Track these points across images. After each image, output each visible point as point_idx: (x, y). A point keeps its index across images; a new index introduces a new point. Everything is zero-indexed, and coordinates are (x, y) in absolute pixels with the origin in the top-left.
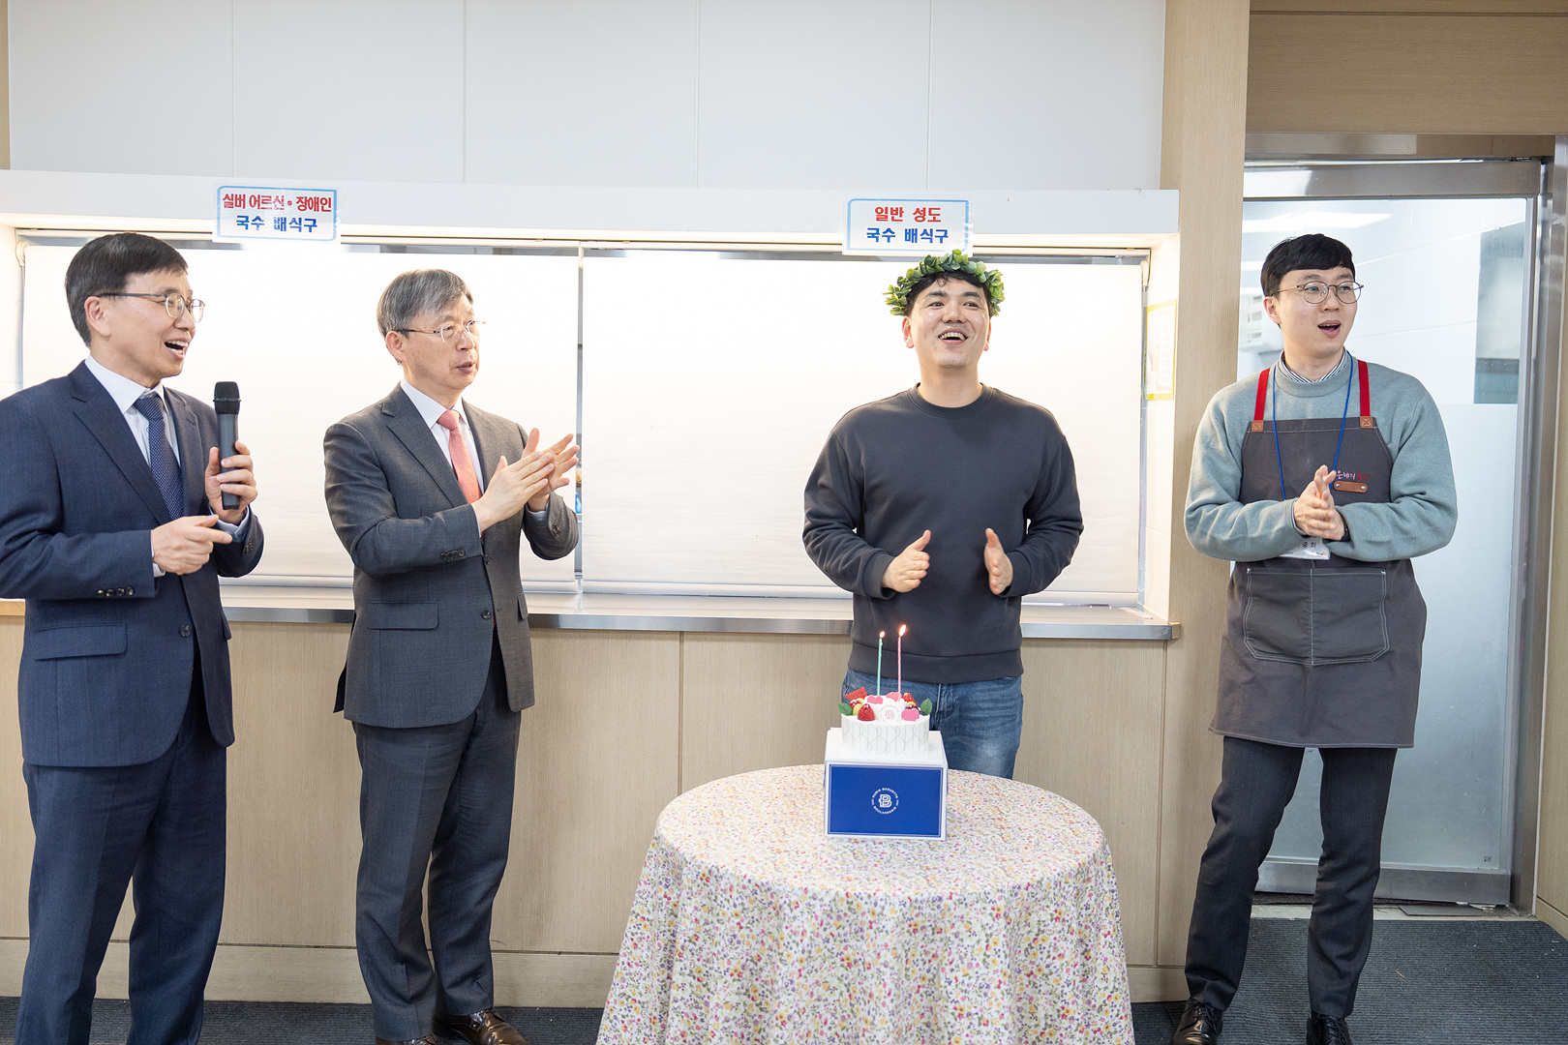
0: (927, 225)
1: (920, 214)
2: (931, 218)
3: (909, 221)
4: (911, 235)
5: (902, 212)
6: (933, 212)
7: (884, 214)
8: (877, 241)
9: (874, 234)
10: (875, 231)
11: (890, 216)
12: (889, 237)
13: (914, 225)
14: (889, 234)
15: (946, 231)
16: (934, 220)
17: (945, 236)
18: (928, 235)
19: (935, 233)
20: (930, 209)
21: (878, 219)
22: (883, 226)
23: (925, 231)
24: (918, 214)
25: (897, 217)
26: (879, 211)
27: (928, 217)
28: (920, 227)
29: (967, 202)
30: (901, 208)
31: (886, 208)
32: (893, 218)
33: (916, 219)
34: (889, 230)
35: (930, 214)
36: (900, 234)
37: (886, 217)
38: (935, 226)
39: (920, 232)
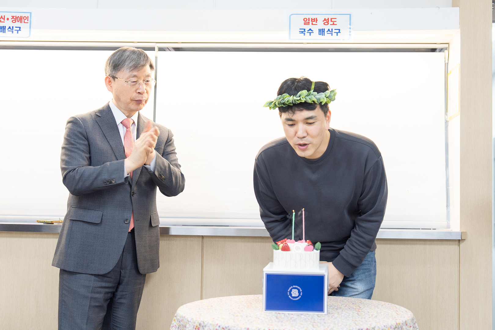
0: (330, 27)
1: (326, 21)
2: (332, 23)
3: (320, 25)
4: (322, 32)
5: (317, 20)
6: (333, 20)
7: (308, 21)
8: (304, 35)
9: (303, 32)
10: (303, 30)
11: (311, 22)
12: (310, 33)
13: (322, 26)
14: (310, 31)
15: (339, 30)
16: (333, 24)
17: (339, 32)
18: (330, 31)
19: (334, 31)
20: (331, 19)
21: (305, 24)
22: (307, 27)
23: (329, 30)
24: (325, 21)
25: (314, 23)
26: (305, 20)
27: (330, 23)
28: (326, 28)
29: (350, 15)
30: (316, 18)
31: (309, 19)
32: (312, 23)
33: (324, 24)
34: (310, 29)
35: (331, 21)
36: (316, 31)
37: (309, 23)
38: (334, 27)
39: (326, 30)
